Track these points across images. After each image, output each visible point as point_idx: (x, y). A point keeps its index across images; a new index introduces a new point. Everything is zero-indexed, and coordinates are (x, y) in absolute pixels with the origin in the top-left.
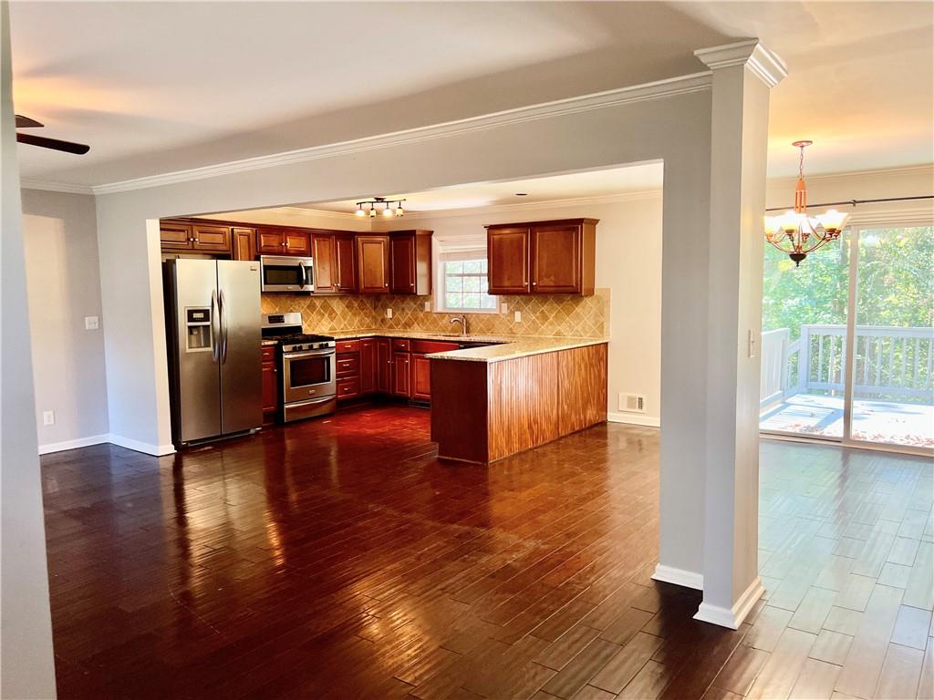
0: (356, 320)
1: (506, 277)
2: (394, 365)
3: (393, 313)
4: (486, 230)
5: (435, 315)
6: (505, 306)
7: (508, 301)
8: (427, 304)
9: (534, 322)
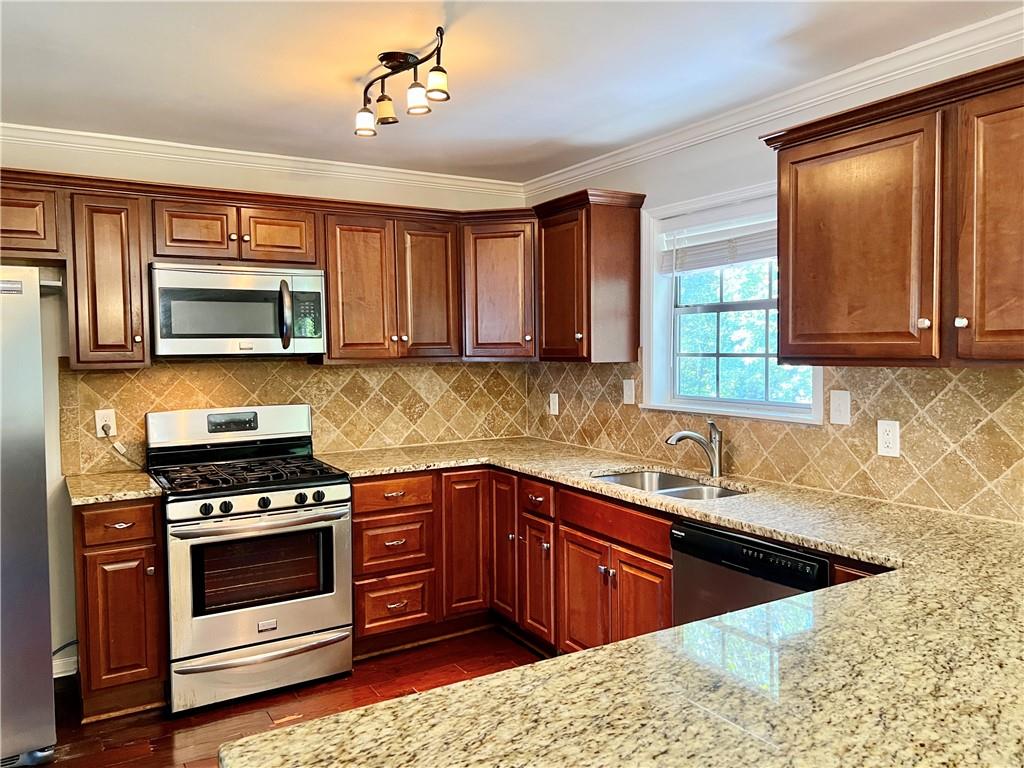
0: (480, 418)
1: (843, 303)
2: (522, 546)
3: (562, 405)
4: (772, 154)
5: (643, 415)
6: (842, 401)
7: (852, 385)
8: (629, 386)
9: (951, 462)
